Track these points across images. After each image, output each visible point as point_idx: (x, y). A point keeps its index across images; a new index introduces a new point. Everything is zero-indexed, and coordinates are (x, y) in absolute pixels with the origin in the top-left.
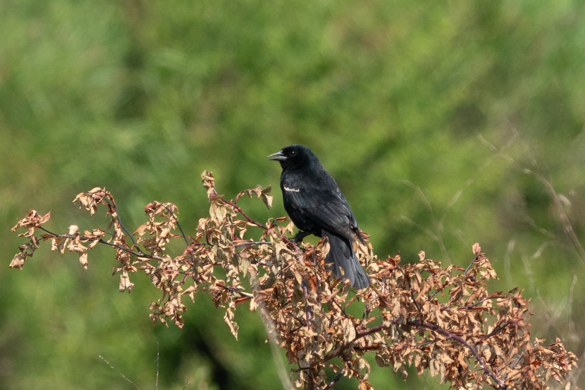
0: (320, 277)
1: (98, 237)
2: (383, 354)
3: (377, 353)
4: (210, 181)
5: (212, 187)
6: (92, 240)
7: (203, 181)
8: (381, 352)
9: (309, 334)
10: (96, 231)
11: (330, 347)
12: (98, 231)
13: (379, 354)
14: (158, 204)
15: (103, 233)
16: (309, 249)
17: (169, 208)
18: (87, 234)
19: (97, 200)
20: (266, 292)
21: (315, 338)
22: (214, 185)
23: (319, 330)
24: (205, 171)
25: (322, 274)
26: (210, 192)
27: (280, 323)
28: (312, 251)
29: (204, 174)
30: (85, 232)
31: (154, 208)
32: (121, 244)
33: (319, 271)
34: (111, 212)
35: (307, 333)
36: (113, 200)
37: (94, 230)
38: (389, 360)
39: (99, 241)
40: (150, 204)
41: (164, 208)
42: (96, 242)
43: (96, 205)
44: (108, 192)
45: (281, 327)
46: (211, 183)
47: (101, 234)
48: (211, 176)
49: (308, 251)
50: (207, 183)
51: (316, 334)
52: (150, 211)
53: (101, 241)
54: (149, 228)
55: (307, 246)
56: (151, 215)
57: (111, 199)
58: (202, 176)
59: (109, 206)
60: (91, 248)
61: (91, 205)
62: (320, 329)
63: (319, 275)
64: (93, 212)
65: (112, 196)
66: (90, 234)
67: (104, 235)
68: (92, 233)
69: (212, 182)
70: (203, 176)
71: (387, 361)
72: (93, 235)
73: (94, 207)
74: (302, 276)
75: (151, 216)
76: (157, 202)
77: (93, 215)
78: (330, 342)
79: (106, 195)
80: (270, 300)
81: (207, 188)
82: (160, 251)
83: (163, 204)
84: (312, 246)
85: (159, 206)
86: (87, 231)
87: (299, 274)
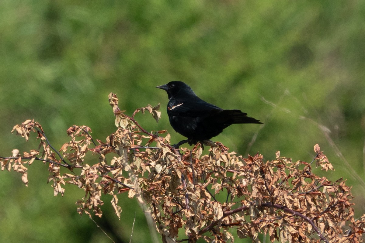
0: (197, 171)
1: (35, 155)
2: (243, 229)
3: (238, 229)
4: (114, 101)
5: (116, 105)
6: (30, 158)
7: (110, 100)
8: (241, 228)
9: (188, 215)
10: (32, 151)
11: (203, 224)
12: (34, 151)
14: (77, 127)
15: (38, 152)
16: (187, 153)
17: (85, 129)
18: (26, 154)
19: (29, 129)
20: (156, 183)
21: (193, 218)
22: (117, 104)
23: (195, 212)
24: (111, 93)
25: (198, 169)
26: (115, 108)
27: (167, 206)
28: (189, 154)
29: (110, 95)
30: (24, 153)
31: (74, 130)
32: (52, 159)
33: (195, 167)
34: (40, 137)
35: (186, 214)
36: (41, 128)
37: (31, 151)
38: (247, 234)
39: (35, 159)
40: (71, 128)
41: (81, 130)
42: (33, 159)
43: (29, 133)
44: (37, 122)
45: (167, 209)
46: (115, 102)
47: (36, 153)
48: (115, 97)
49: (186, 154)
50: (112, 101)
51: (193, 215)
52: (71, 133)
53: (37, 159)
54: (72, 145)
55: (185, 150)
56: (72, 135)
57: (40, 127)
58: (109, 96)
59: (38, 132)
60: (30, 165)
61: (26, 133)
62: (197, 211)
64: (27, 138)
65: (40, 125)
66: (28, 154)
67: (38, 154)
68: (30, 153)
69: (116, 101)
70: (110, 97)
71: (246, 234)
72: (31, 155)
73: (28, 134)
74: (182, 172)
75: (72, 137)
76: (76, 126)
77: (27, 140)
78: (203, 220)
79: (35, 124)
80: (159, 189)
81: (112, 105)
82: (80, 161)
83: (80, 127)
84: (189, 150)
85: (78, 129)
86: (25, 152)
87: (179, 171)
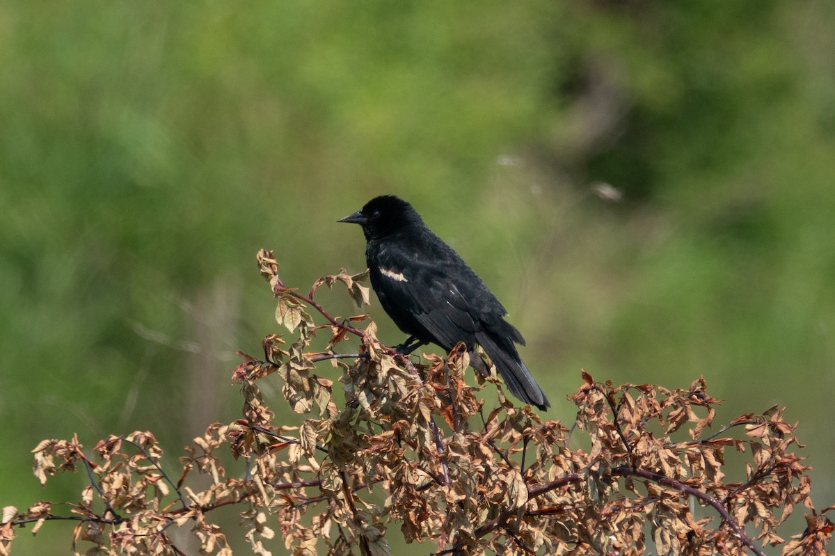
0: (468, 407)
2: (567, 520)
3: (557, 520)
4: (270, 265)
5: (275, 274)
7: (260, 266)
8: (563, 518)
9: (451, 499)
11: (484, 515)
13: (559, 520)
16: (437, 364)
20: (384, 437)
21: (461, 504)
22: (276, 271)
23: (468, 490)
24: (262, 250)
25: (471, 403)
26: (274, 281)
27: (408, 485)
28: (441, 366)
29: (261, 254)
33: (465, 398)
35: (449, 497)
38: (576, 530)
45: (408, 490)
46: (272, 268)
48: (271, 256)
49: (435, 366)
50: (266, 268)
51: (463, 497)
55: (433, 358)
58: (258, 258)
62: (471, 489)
63: (465, 404)
69: (273, 266)
70: (260, 258)
71: (574, 531)
74: (430, 408)
78: (483, 507)
80: (391, 449)
81: (266, 275)
84: (441, 358)
87: (425, 407)
